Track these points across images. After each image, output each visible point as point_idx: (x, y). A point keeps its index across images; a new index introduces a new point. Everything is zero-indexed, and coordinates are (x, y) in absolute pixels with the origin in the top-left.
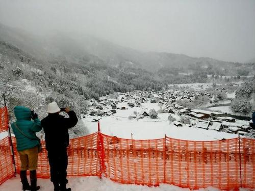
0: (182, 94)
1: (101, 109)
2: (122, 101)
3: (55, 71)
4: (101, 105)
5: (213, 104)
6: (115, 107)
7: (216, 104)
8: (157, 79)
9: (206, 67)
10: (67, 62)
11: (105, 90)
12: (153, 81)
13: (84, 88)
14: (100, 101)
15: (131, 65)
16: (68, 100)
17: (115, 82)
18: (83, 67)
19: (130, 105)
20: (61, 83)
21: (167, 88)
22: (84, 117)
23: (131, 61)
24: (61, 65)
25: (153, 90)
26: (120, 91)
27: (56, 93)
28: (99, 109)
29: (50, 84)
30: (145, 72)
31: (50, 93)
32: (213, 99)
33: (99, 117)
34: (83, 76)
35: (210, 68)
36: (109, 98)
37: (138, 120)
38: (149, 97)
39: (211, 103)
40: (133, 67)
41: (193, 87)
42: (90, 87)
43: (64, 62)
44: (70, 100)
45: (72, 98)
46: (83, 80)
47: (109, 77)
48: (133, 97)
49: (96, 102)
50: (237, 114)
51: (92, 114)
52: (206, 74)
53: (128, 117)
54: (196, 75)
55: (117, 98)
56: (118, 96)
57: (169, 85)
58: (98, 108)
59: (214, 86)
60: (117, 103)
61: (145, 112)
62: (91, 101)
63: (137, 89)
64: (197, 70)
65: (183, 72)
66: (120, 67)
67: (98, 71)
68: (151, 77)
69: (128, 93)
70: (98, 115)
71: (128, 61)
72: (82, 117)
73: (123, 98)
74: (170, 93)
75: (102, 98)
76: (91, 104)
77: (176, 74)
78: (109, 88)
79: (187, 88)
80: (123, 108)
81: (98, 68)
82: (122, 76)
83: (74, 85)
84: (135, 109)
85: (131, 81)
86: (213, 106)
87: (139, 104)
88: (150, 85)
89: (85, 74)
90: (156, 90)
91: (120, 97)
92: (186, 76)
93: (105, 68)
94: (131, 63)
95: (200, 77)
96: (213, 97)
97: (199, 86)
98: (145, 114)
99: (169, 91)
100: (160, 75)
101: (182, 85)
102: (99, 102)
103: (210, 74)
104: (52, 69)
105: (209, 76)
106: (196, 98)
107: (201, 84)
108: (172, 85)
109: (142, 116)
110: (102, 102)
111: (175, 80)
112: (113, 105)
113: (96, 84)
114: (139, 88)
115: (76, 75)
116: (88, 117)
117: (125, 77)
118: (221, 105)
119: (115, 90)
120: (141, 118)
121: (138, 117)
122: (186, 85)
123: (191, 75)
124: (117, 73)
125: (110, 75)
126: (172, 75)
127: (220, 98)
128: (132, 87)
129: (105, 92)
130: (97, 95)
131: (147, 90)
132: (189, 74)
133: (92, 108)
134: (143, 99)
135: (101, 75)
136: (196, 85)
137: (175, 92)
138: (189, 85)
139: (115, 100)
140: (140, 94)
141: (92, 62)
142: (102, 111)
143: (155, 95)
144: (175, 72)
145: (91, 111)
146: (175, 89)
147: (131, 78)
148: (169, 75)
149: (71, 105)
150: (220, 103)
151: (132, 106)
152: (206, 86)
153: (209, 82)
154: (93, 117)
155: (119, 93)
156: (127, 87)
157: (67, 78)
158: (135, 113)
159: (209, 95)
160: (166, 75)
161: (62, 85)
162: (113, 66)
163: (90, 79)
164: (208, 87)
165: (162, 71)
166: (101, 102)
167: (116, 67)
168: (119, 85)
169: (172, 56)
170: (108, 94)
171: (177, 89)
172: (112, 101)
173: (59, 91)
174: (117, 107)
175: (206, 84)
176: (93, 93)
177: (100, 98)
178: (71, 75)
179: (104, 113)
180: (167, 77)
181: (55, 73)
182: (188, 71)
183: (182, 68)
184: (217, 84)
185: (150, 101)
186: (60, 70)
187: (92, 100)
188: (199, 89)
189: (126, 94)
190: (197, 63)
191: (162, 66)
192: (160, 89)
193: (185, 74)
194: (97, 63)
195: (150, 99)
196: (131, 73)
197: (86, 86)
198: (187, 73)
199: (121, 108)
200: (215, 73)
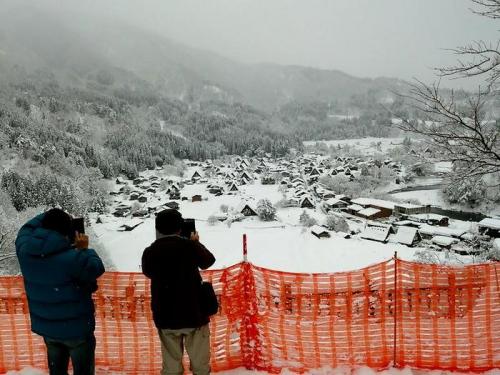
0: (334, 162)
1: (143, 200)
2: (194, 181)
3: (27, 108)
4: (141, 191)
5: (403, 185)
6: (177, 196)
7: (410, 184)
8: (278, 127)
9: (390, 100)
10: (57, 86)
11: (154, 154)
12: (269, 133)
13: (101, 151)
14: (139, 182)
15: (217, 94)
16: (58, 178)
17: (178, 135)
18: (99, 99)
19: (212, 192)
20: (42, 137)
21: (301, 151)
22: (99, 221)
23: (218, 85)
24: (43, 94)
25: (269, 155)
26: (190, 158)
27: (28, 162)
28: (136, 201)
29: (13, 140)
30: (249, 111)
31: (13, 162)
32: (402, 174)
33: (137, 220)
34: (97, 119)
35: (399, 104)
36: (163, 174)
37: (229, 226)
38: (258, 171)
39: (398, 182)
40: (221, 99)
41: (358, 148)
42: (115, 147)
43: (51, 86)
44: (63, 180)
45: (69, 174)
46: (96, 130)
47: (162, 123)
48: (222, 170)
49: (130, 184)
50: (456, 208)
51: (118, 214)
52: (390, 115)
53: (207, 218)
54: (366, 118)
55: (181, 175)
56: (184, 168)
57: (306, 144)
58: (133, 198)
59: (407, 143)
60: (181, 185)
61: (247, 207)
62: (118, 182)
63: (230, 153)
64: (370, 107)
65: (339, 112)
66: (191, 99)
67: (134, 108)
68: (264, 124)
69: (210, 161)
70: (135, 215)
71: (208, 83)
72: (93, 221)
73: (196, 174)
74: (306, 162)
75: (146, 174)
76: (117, 189)
77: (322, 116)
78: (162, 150)
79: (347, 148)
80: (197, 198)
81: (136, 101)
82: (194, 121)
83: (74, 142)
84: (224, 199)
85: (216, 133)
86: (403, 190)
87: (234, 188)
88: (261, 143)
89: (101, 114)
90: (274, 156)
91: (190, 173)
92: (343, 121)
93: (152, 101)
94: (217, 90)
95: (376, 123)
96: (403, 169)
97: (373, 145)
98: (248, 212)
99: (306, 156)
100: (284, 120)
101: (335, 143)
102: (137, 182)
103: (398, 116)
104: (19, 103)
105: (396, 121)
106: (365, 173)
107: (376, 140)
108: (312, 143)
109: (240, 216)
110: (146, 184)
111: (319, 132)
112: (173, 190)
113: (129, 139)
114: (236, 149)
115: (80, 119)
116: (112, 223)
117: (203, 124)
118: (420, 188)
119: (178, 155)
120: (238, 220)
121: (231, 217)
122: (343, 143)
123: (355, 120)
124: (183, 113)
125: (165, 119)
126: (314, 119)
127: (419, 171)
128: (219, 146)
129: (153, 159)
130: (132, 166)
131: (253, 154)
132: (350, 117)
133: (119, 198)
134: (245, 175)
135: (141, 119)
136: (367, 141)
137: (320, 159)
138: (351, 142)
139: (176, 179)
140: (239, 164)
141: (118, 85)
142: (144, 207)
143: (273, 166)
144: (320, 111)
145: (116, 205)
146: (318, 152)
147: (217, 127)
148: (307, 119)
149: (65, 192)
150: (418, 182)
151: (218, 192)
152: (388, 144)
153: (396, 135)
154: (121, 221)
155: (187, 161)
156: (208, 148)
157: (58, 126)
158: (224, 209)
159: (393, 164)
160: (300, 118)
161: (43, 142)
162: (171, 96)
163: (114, 129)
164: (393, 147)
165: (290, 111)
166: (141, 185)
167: (181, 98)
168: (188, 142)
169: (309, 73)
170: (160, 164)
171: (323, 151)
172: (170, 182)
173: (36, 158)
174: (182, 196)
175: (389, 140)
176: (122, 162)
177: (141, 174)
178: (68, 118)
179: (150, 209)
180: (302, 123)
181: (28, 114)
182: (349, 109)
183: (336, 103)
184: (413, 140)
185: (259, 181)
186: (41, 105)
187: (121, 179)
188: (372, 151)
189: (205, 165)
190: (370, 92)
191: (288, 97)
192: (284, 152)
193: (343, 117)
194: (133, 89)
195: (262, 175)
196: (216, 114)
197: (106, 145)
198: (346, 114)
199: (190, 198)
200: (411, 114)
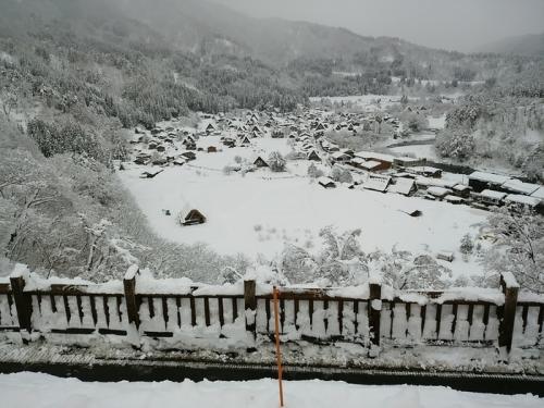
0: (338, 118)
1: (161, 149)
2: (208, 133)
3: (46, 57)
4: (159, 141)
5: (400, 140)
6: (194, 147)
7: (406, 139)
8: (286, 82)
9: (391, 59)
10: (74, 36)
11: (169, 106)
12: (277, 88)
13: (119, 101)
14: (156, 132)
15: (227, 48)
16: (82, 126)
17: (191, 87)
18: (115, 51)
19: (226, 143)
20: (63, 86)
21: (307, 106)
22: (122, 168)
23: (229, 39)
24: (61, 44)
25: (277, 110)
26: (203, 110)
27: (52, 110)
28: (154, 150)
29: (36, 89)
30: (259, 66)
31: (37, 110)
32: (400, 130)
33: (157, 168)
34: (115, 71)
35: (398, 62)
36: (178, 125)
37: (243, 175)
38: (268, 125)
39: (395, 137)
40: (231, 52)
41: (360, 104)
42: (133, 97)
43: (68, 35)
44: (86, 128)
45: (91, 122)
46: (114, 80)
47: (176, 75)
48: (234, 123)
49: (148, 133)
50: (447, 161)
51: (139, 162)
52: (389, 74)
53: (222, 168)
54: (368, 76)
55: (196, 126)
56: (199, 120)
57: (312, 99)
58: (152, 147)
59: (404, 101)
60: (197, 136)
61: (259, 159)
62: (137, 132)
63: (241, 107)
64: (371, 65)
65: (343, 69)
66: (203, 52)
67: (149, 59)
68: (273, 79)
69: (222, 114)
70: (155, 163)
71: (219, 36)
72: (117, 168)
73: (210, 126)
74: (312, 117)
75: (162, 125)
76: (136, 137)
77: (328, 74)
78: (176, 101)
79: (349, 105)
80: (212, 149)
81: (151, 53)
82: (207, 73)
83: (94, 92)
84: (237, 151)
85: (228, 86)
86: (399, 145)
87: (246, 141)
88: (270, 98)
89: (118, 65)
90: (283, 110)
91: (204, 124)
92: (347, 78)
93: (166, 53)
94: (228, 43)
95: (375, 82)
96: (401, 125)
97: (373, 102)
98: (260, 163)
99: (312, 112)
100: (292, 75)
101: (339, 99)
102: (155, 132)
103: (397, 74)
104: (38, 51)
105: (395, 79)
106: (366, 129)
107: (377, 97)
108: (318, 99)
109: (252, 167)
110: (163, 134)
111: (324, 89)
112: (189, 141)
113: (145, 91)
114: (247, 103)
115: (98, 69)
116: (131, 167)
117: (215, 77)
118: (414, 143)
119: (192, 107)
120: (251, 171)
121: (245, 168)
122: (346, 99)
123: (358, 77)
124: (195, 66)
125: (179, 71)
126: (319, 75)
127: (415, 127)
128: (230, 100)
129: (168, 110)
130: (149, 117)
131: (263, 109)
132: (354, 75)
133: (139, 147)
134: (256, 129)
135: (157, 69)
136: (370, 97)
137: (324, 114)
138: (353, 99)
139: (191, 131)
140: (249, 117)
141: (133, 37)
142: (163, 156)
143: (282, 121)
144: (325, 68)
145: (136, 153)
146: (322, 109)
147: (228, 80)
148: (313, 75)
149: (90, 140)
150: (414, 137)
151: (231, 144)
152: (387, 101)
153: (394, 93)
154: (143, 169)
155: (201, 114)
156: (220, 101)
157: (78, 77)
158: (238, 160)
159: (391, 120)
160: (307, 74)
161: (65, 92)
162: (184, 49)
163: (132, 80)
164: (391, 104)
165: (297, 66)
166: (159, 135)
167: (193, 50)
168: (201, 95)
169: (316, 30)
170: (175, 115)
171: (328, 107)
172: (186, 133)
173: (59, 107)
174: (198, 147)
175: (389, 97)
176: (139, 112)
177: (157, 125)
178: (87, 68)
179: (168, 158)
180: (308, 80)
181: (47, 64)
182: (353, 67)
183: (341, 60)
184: (409, 98)
185: (269, 134)
186: (59, 54)
187: (139, 129)
188: (372, 108)
189: (218, 118)
190: (372, 50)
191: (296, 53)
192: (291, 107)
193: (346, 74)
194: (148, 41)
195: (271, 128)
196: (228, 67)
197: (124, 96)
198: (349, 71)
199: (206, 149)
200: (408, 74)
